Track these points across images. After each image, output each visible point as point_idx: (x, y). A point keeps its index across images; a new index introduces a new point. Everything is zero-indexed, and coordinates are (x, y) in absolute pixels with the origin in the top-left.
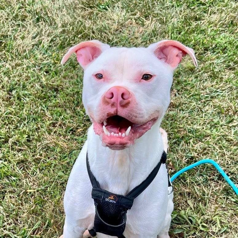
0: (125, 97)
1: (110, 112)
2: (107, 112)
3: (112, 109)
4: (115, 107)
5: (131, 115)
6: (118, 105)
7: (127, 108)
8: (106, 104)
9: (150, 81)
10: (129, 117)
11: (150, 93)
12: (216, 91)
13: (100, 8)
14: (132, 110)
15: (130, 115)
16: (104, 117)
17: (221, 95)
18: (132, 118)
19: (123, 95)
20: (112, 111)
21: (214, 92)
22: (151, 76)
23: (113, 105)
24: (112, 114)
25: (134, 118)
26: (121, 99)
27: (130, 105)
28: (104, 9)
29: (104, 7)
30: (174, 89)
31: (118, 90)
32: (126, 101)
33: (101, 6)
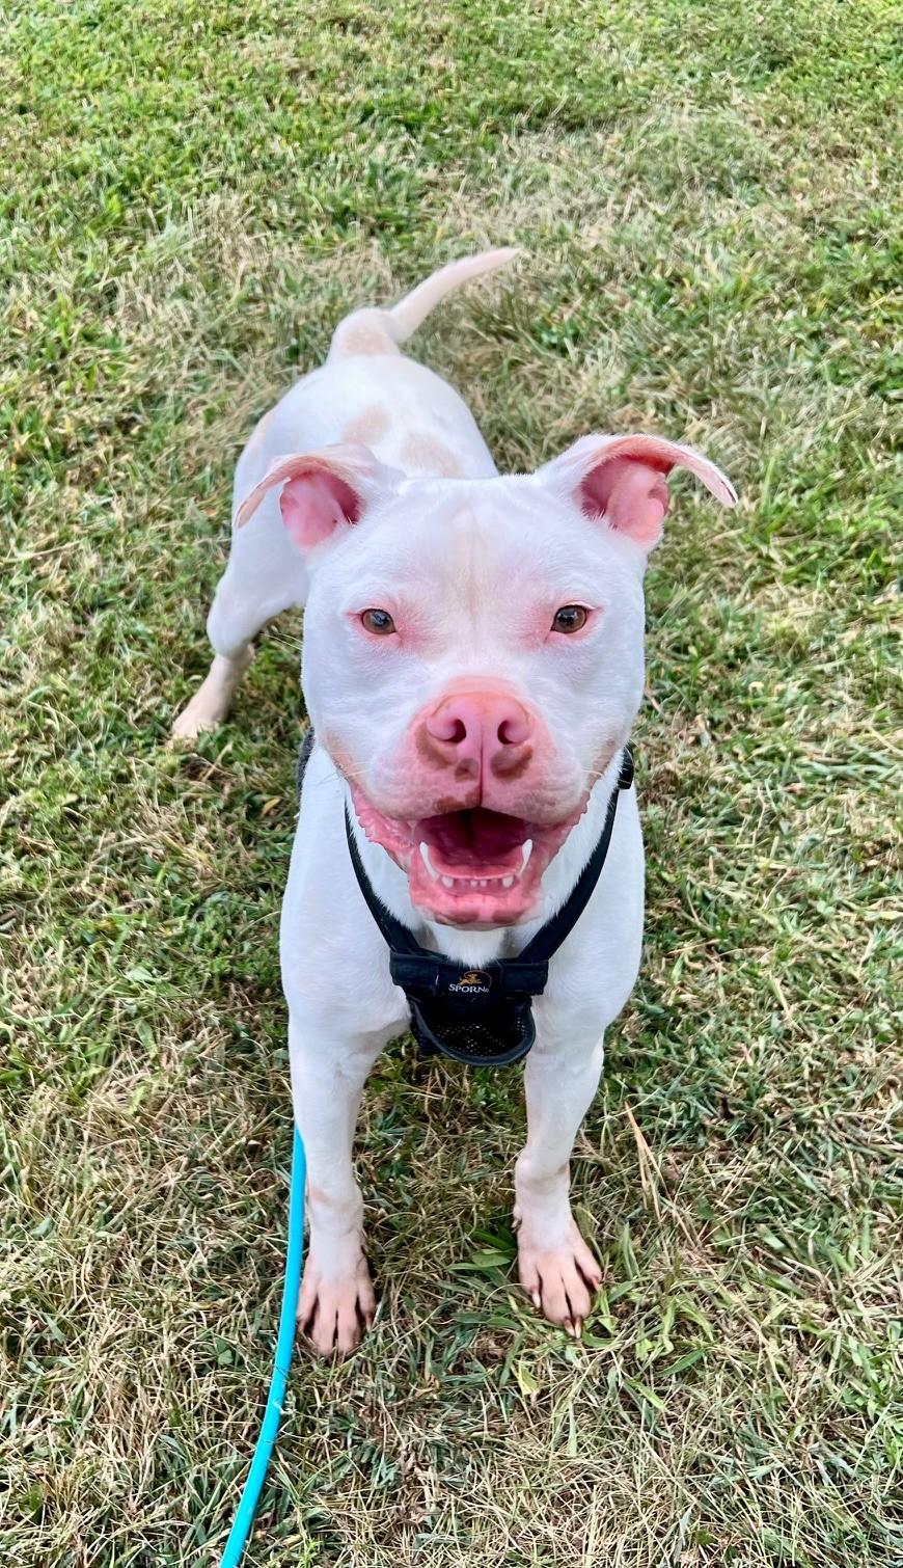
0: (511, 735)
1: (450, 798)
2: (439, 797)
3: (460, 785)
4: (473, 777)
5: (537, 800)
6: (487, 771)
7: (524, 779)
8: (435, 764)
9: (584, 635)
10: (531, 808)
11: (581, 682)
12: (865, 755)
13: (540, 341)
14: (540, 785)
15: (530, 802)
16: (420, 808)
17: (881, 777)
18: (540, 811)
19: (503, 730)
20: (460, 792)
21: (858, 760)
22: (584, 612)
23: (463, 771)
24: (460, 804)
25: (547, 808)
26: (498, 746)
27: (532, 764)
28: (553, 346)
29: (554, 340)
30: (698, 717)
31: (485, 711)
32: (516, 752)
33: (545, 337)
